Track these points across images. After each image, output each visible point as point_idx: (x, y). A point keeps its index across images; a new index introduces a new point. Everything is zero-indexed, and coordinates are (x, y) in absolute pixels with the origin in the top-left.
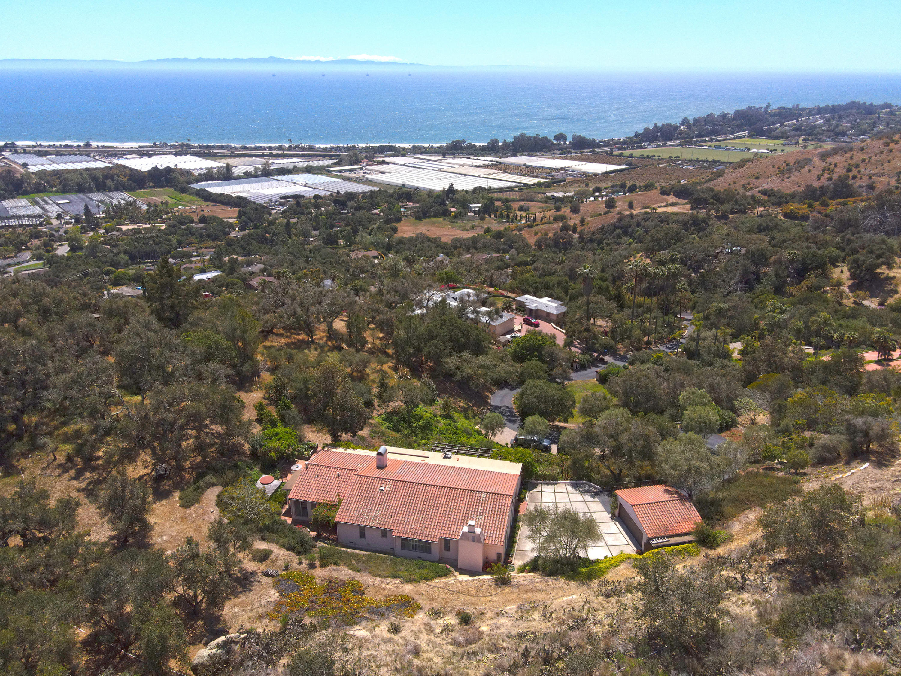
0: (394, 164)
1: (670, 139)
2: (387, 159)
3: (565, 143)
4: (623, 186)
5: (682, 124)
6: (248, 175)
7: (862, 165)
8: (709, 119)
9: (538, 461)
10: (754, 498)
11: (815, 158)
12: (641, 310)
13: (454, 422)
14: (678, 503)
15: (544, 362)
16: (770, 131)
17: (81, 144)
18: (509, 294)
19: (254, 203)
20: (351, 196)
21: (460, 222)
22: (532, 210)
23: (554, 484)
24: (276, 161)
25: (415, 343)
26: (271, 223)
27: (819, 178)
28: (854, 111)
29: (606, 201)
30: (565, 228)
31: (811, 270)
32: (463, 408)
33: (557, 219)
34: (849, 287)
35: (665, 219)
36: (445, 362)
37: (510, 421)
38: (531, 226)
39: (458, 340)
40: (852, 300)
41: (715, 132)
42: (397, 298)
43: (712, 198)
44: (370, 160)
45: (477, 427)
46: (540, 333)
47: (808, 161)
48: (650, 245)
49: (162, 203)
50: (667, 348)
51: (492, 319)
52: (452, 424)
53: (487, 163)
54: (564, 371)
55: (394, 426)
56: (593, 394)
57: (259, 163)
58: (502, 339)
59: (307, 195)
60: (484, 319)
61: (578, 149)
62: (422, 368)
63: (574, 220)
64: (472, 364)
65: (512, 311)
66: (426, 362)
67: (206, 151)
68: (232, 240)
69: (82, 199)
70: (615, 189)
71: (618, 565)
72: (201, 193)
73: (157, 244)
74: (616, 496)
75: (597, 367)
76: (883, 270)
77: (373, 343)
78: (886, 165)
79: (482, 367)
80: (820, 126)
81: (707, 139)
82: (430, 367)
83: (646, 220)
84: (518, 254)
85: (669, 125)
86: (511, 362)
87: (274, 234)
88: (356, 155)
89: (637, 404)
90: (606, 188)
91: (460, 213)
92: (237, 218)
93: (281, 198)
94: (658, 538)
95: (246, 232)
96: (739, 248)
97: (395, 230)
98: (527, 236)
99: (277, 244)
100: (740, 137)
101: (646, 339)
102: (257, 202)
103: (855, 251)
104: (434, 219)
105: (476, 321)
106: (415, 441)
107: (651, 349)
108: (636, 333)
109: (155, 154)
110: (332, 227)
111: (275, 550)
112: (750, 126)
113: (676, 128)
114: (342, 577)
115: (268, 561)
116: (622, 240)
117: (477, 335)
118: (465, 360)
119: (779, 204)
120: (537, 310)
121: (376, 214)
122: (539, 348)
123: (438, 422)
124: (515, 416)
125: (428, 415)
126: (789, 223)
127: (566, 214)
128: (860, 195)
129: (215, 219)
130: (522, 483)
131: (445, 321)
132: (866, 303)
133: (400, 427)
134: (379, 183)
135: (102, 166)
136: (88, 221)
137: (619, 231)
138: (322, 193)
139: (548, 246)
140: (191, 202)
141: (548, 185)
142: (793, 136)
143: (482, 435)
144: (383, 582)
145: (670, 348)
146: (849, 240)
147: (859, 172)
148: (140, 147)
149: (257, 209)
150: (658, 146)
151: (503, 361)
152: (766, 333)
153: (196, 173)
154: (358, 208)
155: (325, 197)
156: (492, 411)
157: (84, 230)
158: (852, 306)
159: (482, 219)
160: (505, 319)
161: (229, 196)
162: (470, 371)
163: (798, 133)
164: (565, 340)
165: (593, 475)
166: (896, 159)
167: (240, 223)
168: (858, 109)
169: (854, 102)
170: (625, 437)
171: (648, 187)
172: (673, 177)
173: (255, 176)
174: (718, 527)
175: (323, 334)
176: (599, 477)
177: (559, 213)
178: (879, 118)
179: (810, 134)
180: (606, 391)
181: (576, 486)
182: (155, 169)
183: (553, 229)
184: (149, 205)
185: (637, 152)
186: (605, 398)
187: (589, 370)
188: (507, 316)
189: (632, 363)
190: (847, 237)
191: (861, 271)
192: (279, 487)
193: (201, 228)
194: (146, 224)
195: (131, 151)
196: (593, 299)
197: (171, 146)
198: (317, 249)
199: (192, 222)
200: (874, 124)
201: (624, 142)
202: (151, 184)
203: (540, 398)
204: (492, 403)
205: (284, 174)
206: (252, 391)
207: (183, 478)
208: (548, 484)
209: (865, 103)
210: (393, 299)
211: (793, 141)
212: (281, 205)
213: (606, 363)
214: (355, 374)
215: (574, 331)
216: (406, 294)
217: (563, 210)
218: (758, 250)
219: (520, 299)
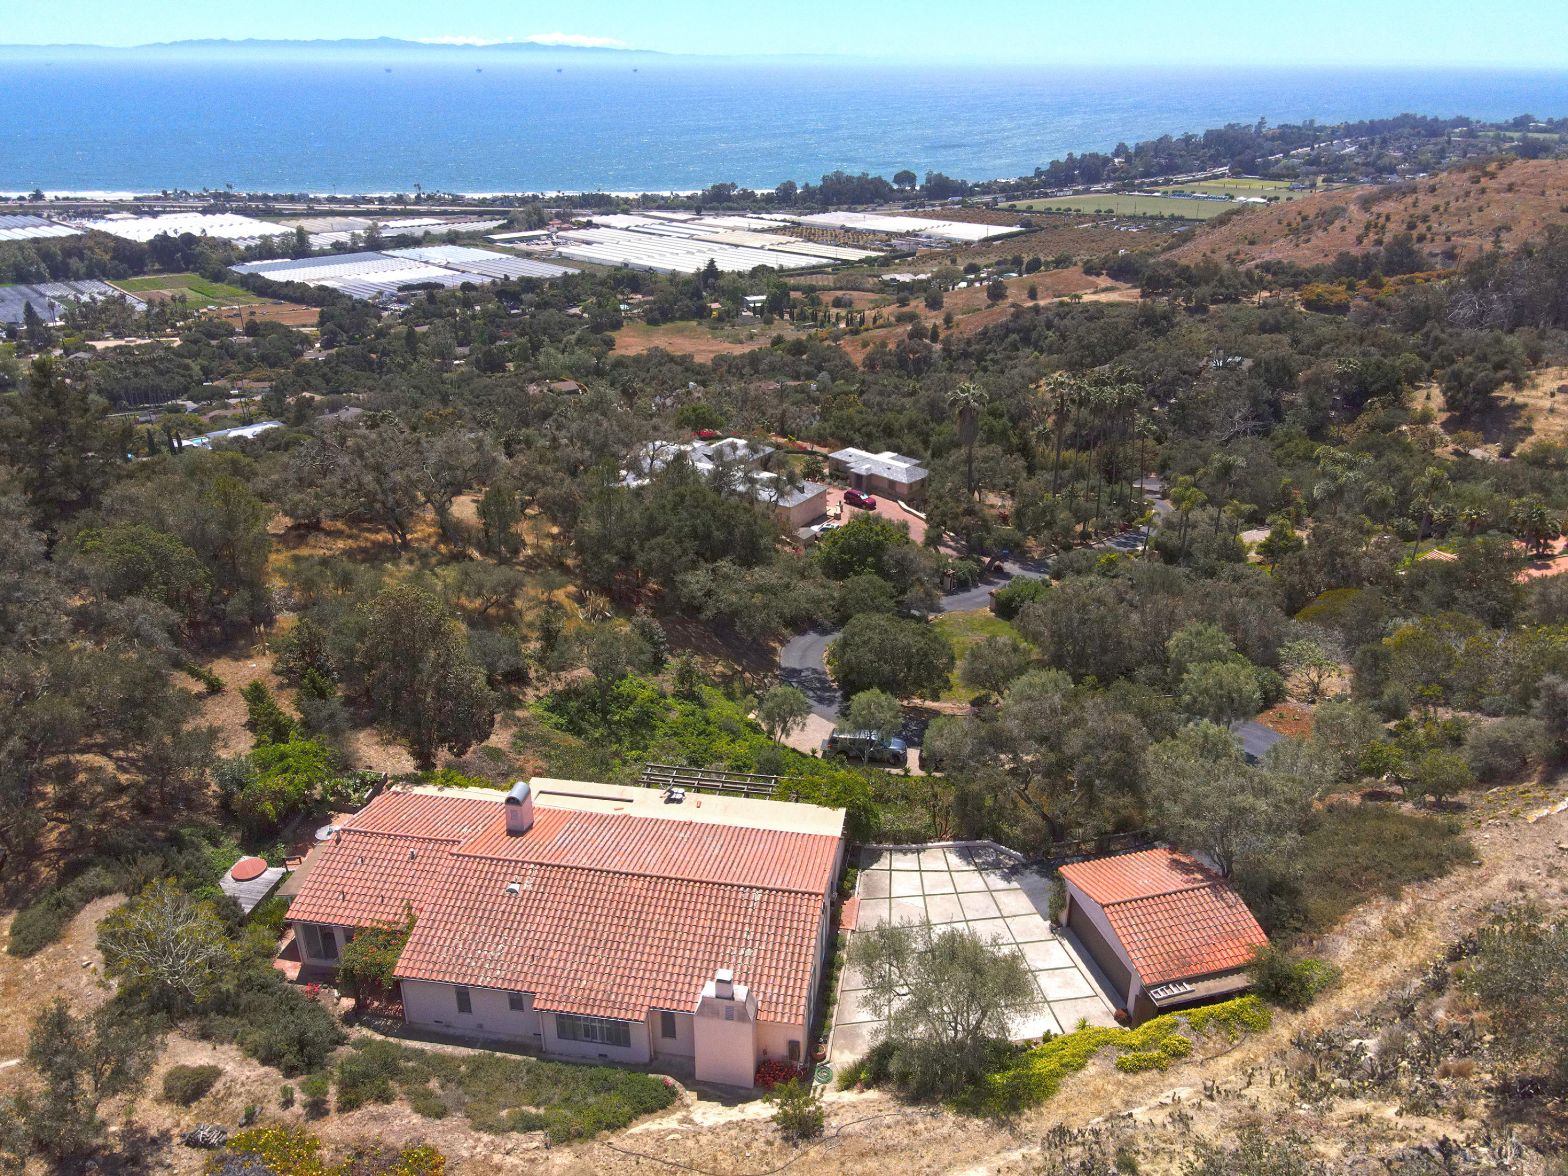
0: (608, 227)
1: (1096, 181)
2: (596, 219)
3: (913, 188)
4: (1017, 262)
5: (1117, 154)
6: (339, 249)
7: (1434, 217)
8: (1162, 146)
9: (879, 798)
10: (1372, 874)
11: (1352, 207)
12: (1066, 473)
13: (703, 706)
14: (1206, 895)
15: (886, 576)
16: (1267, 165)
17: (26, 195)
18: (817, 449)
19: (350, 297)
20: (529, 284)
21: (728, 328)
22: (857, 306)
23: (918, 851)
24: (392, 224)
25: (619, 543)
26: (381, 333)
27: (1359, 240)
28: (1406, 131)
29: (989, 287)
30: (917, 334)
31: (1372, 395)
32: (723, 675)
33: (901, 319)
34: (1444, 425)
35: (1096, 312)
36: (683, 583)
37: (821, 700)
38: (855, 332)
39: (708, 536)
40: (1450, 448)
41: (1171, 169)
42: (588, 453)
43: (1179, 276)
44: (565, 219)
45: (751, 716)
46: (878, 519)
47: (1339, 212)
48: (1076, 356)
49: (173, 299)
50: (1119, 544)
51: (781, 494)
52: (699, 712)
53: (775, 224)
54: (928, 594)
55: (570, 721)
56: (991, 641)
57: (360, 225)
58: (804, 533)
59: (449, 283)
60: (765, 495)
61: (936, 198)
62: (638, 594)
63: (932, 319)
64: (739, 585)
65: (823, 479)
66: (645, 582)
67: (261, 206)
68: (306, 365)
69: (23, 294)
70: (1003, 267)
71: (1082, 1066)
72: (251, 280)
73: (161, 373)
74: (1060, 880)
75: (990, 583)
76: (1506, 393)
77: (537, 546)
78: (1474, 216)
79: (760, 589)
80: (1350, 156)
81: (1161, 180)
82: (655, 592)
83: (1062, 317)
84: (834, 380)
85: (1094, 156)
86: (821, 579)
87: (385, 353)
88: (538, 212)
89: (1081, 659)
90: (987, 266)
91: (728, 313)
92: (317, 326)
93: (400, 289)
94: (1167, 984)
95: (333, 351)
96: (1238, 359)
97: (610, 344)
98: (849, 349)
99: (390, 371)
100: (1216, 177)
101: (1079, 528)
102: (356, 297)
103: (1449, 360)
104: (681, 324)
105: (751, 498)
106: (616, 754)
107: (1090, 547)
108: (1063, 515)
109: (164, 212)
110: (493, 339)
111: (229, 1067)
112: (1232, 156)
113: (1106, 161)
114: (391, 1140)
115: (205, 1102)
116: (1020, 353)
117: (748, 524)
118: (726, 577)
119: (1296, 286)
120: (871, 477)
121: (575, 315)
122: (877, 549)
123: (668, 709)
124: (830, 689)
125: (646, 693)
126: (1313, 318)
127: (917, 311)
128: (1432, 268)
129: (274, 327)
130: (846, 850)
131: (682, 497)
132: (1477, 453)
133: (585, 725)
134: (582, 262)
135: (63, 235)
136: (31, 334)
137: (1014, 337)
138: (476, 280)
139: (886, 365)
140: (231, 298)
141: (885, 263)
142: (1307, 175)
143: (760, 732)
144: (496, 1148)
145: (1125, 545)
146: (1436, 339)
147: (1429, 228)
148: (136, 199)
149: (354, 308)
150: (1076, 193)
151: (803, 577)
152: (1304, 511)
153: (242, 246)
154: (543, 305)
155: (482, 286)
156: (782, 682)
157: (23, 350)
158: (1454, 458)
159: (769, 322)
160: (808, 495)
161: (303, 286)
162: (734, 598)
163: (1314, 168)
164: (927, 533)
165: (1005, 828)
166: (1493, 206)
167: (323, 334)
168: (1414, 128)
169: (1406, 116)
170: (1074, 742)
171: (1062, 262)
172: (1103, 246)
173: (353, 250)
174: (1299, 949)
175: (431, 530)
176: (1017, 831)
177: (905, 309)
178: (1449, 142)
179: (1337, 170)
180: (1015, 633)
181: (967, 854)
182: (163, 239)
183: (896, 336)
184: (150, 303)
185: (1039, 204)
186: (1015, 649)
187: (974, 591)
188: (811, 489)
189: (1058, 576)
190: (1433, 335)
191: (1465, 396)
192: (276, 887)
193: (248, 345)
194: (143, 337)
195: (118, 207)
196: (980, 452)
197: (196, 197)
198: (465, 380)
199: (232, 333)
200: (1442, 153)
201: (1017, 187)
202: (157, 266)
203: (881, 653)
204: (784, 664)
205: (407, 246)
206: (250, 657)
207: (32, 876)
208: (905, 852)
209: (1424, 117)
210: (579, 455)
211: (1307, 183)
212: (400, 301)
213: (1007, 576)
214: (492, 611)
215: (944, 514)
216: (605, 445)
217: (913, 303)
218: (1276, 359)
219: (839, 455)
